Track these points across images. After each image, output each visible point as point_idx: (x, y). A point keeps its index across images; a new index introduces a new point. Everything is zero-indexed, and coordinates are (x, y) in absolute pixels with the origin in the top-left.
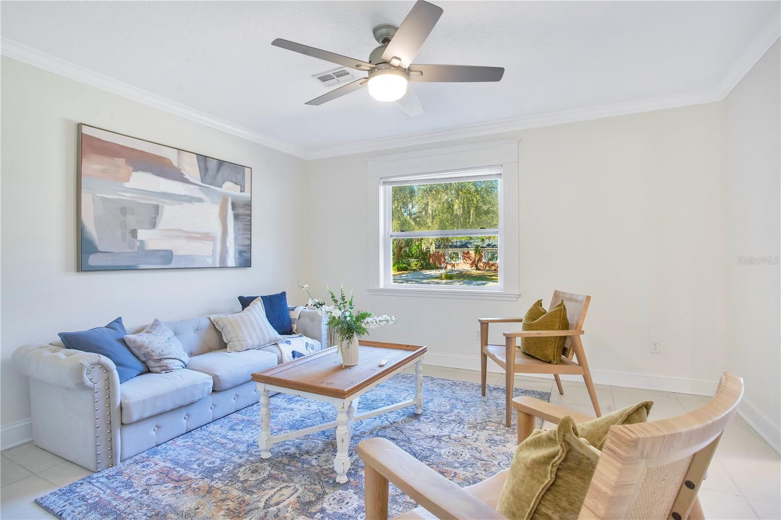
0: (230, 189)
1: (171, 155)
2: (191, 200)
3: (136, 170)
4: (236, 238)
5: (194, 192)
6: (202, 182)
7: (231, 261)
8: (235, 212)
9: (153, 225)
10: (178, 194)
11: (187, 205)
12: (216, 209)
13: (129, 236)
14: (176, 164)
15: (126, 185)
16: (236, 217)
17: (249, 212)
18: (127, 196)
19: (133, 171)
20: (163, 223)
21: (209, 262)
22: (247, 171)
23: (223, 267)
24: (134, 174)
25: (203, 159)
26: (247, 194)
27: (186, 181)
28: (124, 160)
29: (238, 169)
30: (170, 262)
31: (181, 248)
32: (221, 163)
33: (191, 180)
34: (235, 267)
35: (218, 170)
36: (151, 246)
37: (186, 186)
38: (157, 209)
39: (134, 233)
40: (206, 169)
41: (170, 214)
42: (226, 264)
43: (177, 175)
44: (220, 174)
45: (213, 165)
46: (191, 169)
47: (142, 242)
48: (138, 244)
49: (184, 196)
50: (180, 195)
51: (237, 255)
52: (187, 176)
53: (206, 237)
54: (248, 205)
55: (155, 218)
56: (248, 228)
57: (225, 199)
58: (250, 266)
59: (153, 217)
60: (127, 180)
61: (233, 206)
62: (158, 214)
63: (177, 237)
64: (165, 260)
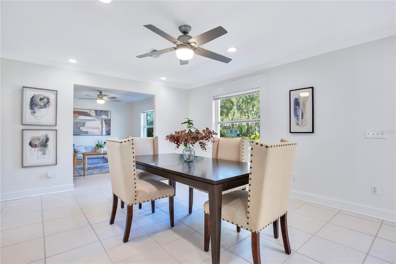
0: (104, 117)
1: (88, 111)
2: (93, 120)
3: (80, 115)
4: (105, 128)
5: (94, 118)
6: (96, 116)
7: (104, 133)
8: (106, 122)
9: (84, 126)
11: (92, 122)
12: (100, 122)
13: (78, 129)
14: (89, 113)
15: (78, 119)
16: (106, 123)
17: (110, 122)
18: (78, 121)
20: (86, 126)
21: (98, 134)
22: (109, 112)
23: (102, 135)
24: (79, 116)
25: (96, 111)
26: (109, 118)
27: (92, 116)
28: (77, 114)
29: (107, 112)
30: (87, 134)
31: (90, 131)
32: (101, 111)
33: (93, 116)
34: (105, 135)
35: (100, 113)
36: (83, 130)
38: (84, 123)
39: (79, 128)
40: (97, 113)
41: (88, 124)
42: (102, 134)
43: (89, 115)
44: (101, 114)
45: (99, 112)
46: (93, 113)
47: (81, 130)
48: (80, 130)
49: (91, 120)
50: (90, 120)
51: (106, 132)
52: (92, 115)
53: (97, 128)
54: (110, 120)
56: (109, 125)
57: (102, 119)
58: (110, 135)
59: (84, 125)
60: (78, 118)
61: (105, 121)
62: (85, 124)
63: (90, 128)
64: (86, 133)
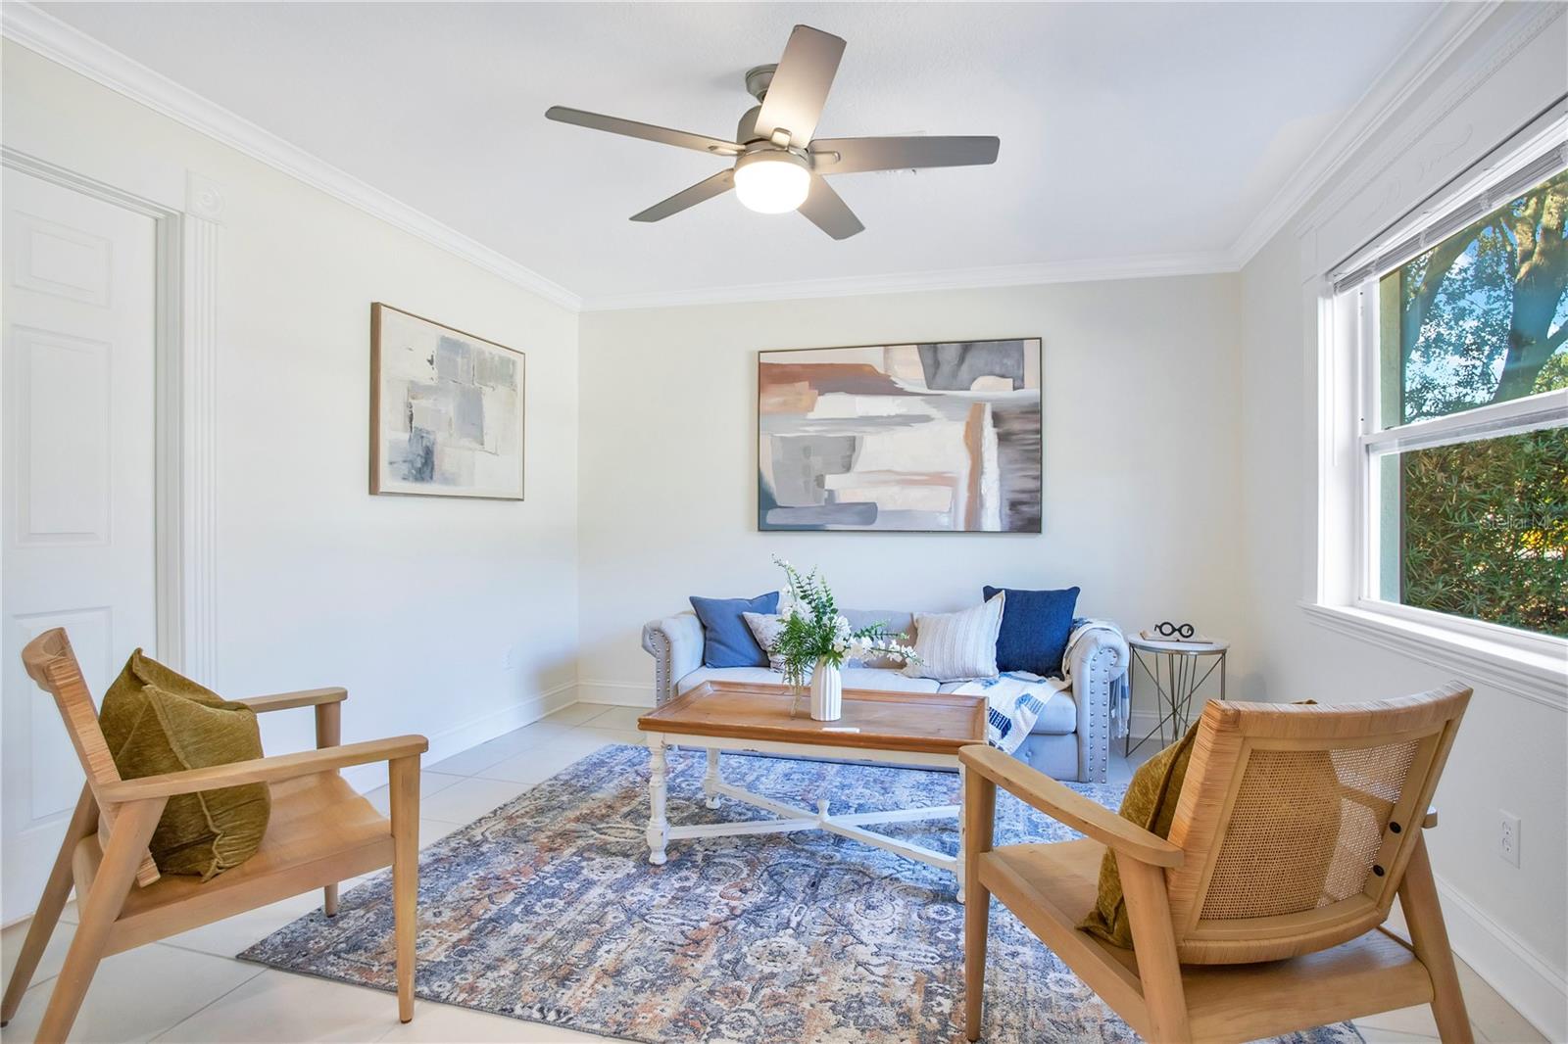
0: (991, 389)
1: (874, 359)
2: (906, 421)
3: (822, 392)
4: (1002, 478)
5: (916, 406)
6: (929, 388)
7: (992, 517)
8: (1001, 430)
9: (848, 467)
10: (885, 415)
11: (902, 434)
12: (958, 429)
13: (813, 484)
14: (881, 370)
15: (811, 416)
16: (1004, 439)
17: (1036, 426)
18: (812, 430)
19: (819, 395)
20: (862, 462)
21: (945, 522)
22: (1030, 348)
23: (973, 529)
24: (821, 398)
25: (930, 350)
26: (1030, 391)
27: (901, 392)
28: (807, 383)
29: (1011, 347)
30: (872, 521)
31: (888, 498)
32: (967, 346)
33: (908, 388)
34: (1001, 532)
35: (962, 359)
36: (843, 498)
37: (900, 400)
38: (852, 444)
39: (820, 481)
40: (937, 364)
41: (875, 449)
42: (980, 526)
43: (884, 386)
44: (965, 367)
45: (949, 355)
46: (909, 371)
47: (831, 492)
48: (826, 495)
49: (897, 416)
50: (889, 417)
51: (1007, 510)
52: (900, 385)
53: (940, 479)
54: (1035, 411)
55: (850, 456)
56: (1034, 455)
57: (977, 407)
58: (1039, 531)
59: (846, 456)
60: (811, 408)
61: (997, 419)
62: (854, 450)
63: (885, 482)
64: (865, 517)
